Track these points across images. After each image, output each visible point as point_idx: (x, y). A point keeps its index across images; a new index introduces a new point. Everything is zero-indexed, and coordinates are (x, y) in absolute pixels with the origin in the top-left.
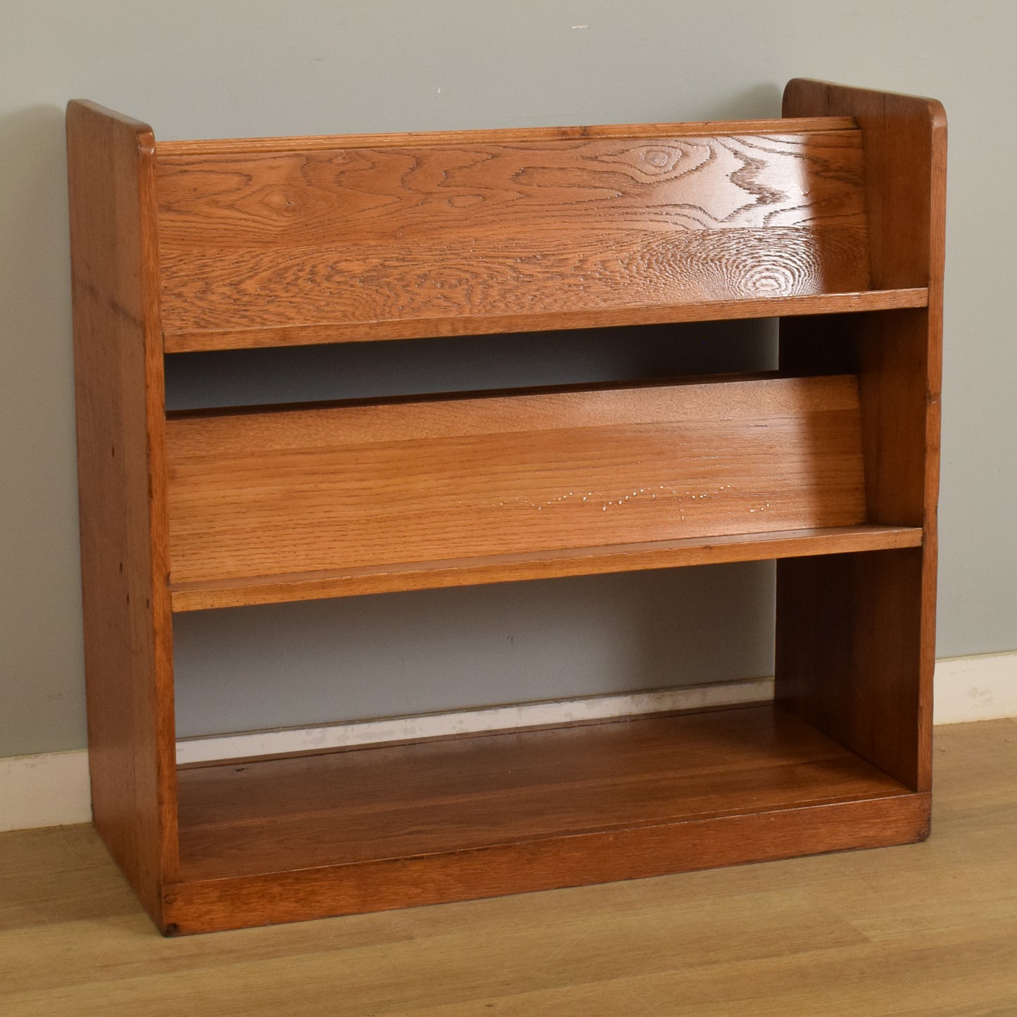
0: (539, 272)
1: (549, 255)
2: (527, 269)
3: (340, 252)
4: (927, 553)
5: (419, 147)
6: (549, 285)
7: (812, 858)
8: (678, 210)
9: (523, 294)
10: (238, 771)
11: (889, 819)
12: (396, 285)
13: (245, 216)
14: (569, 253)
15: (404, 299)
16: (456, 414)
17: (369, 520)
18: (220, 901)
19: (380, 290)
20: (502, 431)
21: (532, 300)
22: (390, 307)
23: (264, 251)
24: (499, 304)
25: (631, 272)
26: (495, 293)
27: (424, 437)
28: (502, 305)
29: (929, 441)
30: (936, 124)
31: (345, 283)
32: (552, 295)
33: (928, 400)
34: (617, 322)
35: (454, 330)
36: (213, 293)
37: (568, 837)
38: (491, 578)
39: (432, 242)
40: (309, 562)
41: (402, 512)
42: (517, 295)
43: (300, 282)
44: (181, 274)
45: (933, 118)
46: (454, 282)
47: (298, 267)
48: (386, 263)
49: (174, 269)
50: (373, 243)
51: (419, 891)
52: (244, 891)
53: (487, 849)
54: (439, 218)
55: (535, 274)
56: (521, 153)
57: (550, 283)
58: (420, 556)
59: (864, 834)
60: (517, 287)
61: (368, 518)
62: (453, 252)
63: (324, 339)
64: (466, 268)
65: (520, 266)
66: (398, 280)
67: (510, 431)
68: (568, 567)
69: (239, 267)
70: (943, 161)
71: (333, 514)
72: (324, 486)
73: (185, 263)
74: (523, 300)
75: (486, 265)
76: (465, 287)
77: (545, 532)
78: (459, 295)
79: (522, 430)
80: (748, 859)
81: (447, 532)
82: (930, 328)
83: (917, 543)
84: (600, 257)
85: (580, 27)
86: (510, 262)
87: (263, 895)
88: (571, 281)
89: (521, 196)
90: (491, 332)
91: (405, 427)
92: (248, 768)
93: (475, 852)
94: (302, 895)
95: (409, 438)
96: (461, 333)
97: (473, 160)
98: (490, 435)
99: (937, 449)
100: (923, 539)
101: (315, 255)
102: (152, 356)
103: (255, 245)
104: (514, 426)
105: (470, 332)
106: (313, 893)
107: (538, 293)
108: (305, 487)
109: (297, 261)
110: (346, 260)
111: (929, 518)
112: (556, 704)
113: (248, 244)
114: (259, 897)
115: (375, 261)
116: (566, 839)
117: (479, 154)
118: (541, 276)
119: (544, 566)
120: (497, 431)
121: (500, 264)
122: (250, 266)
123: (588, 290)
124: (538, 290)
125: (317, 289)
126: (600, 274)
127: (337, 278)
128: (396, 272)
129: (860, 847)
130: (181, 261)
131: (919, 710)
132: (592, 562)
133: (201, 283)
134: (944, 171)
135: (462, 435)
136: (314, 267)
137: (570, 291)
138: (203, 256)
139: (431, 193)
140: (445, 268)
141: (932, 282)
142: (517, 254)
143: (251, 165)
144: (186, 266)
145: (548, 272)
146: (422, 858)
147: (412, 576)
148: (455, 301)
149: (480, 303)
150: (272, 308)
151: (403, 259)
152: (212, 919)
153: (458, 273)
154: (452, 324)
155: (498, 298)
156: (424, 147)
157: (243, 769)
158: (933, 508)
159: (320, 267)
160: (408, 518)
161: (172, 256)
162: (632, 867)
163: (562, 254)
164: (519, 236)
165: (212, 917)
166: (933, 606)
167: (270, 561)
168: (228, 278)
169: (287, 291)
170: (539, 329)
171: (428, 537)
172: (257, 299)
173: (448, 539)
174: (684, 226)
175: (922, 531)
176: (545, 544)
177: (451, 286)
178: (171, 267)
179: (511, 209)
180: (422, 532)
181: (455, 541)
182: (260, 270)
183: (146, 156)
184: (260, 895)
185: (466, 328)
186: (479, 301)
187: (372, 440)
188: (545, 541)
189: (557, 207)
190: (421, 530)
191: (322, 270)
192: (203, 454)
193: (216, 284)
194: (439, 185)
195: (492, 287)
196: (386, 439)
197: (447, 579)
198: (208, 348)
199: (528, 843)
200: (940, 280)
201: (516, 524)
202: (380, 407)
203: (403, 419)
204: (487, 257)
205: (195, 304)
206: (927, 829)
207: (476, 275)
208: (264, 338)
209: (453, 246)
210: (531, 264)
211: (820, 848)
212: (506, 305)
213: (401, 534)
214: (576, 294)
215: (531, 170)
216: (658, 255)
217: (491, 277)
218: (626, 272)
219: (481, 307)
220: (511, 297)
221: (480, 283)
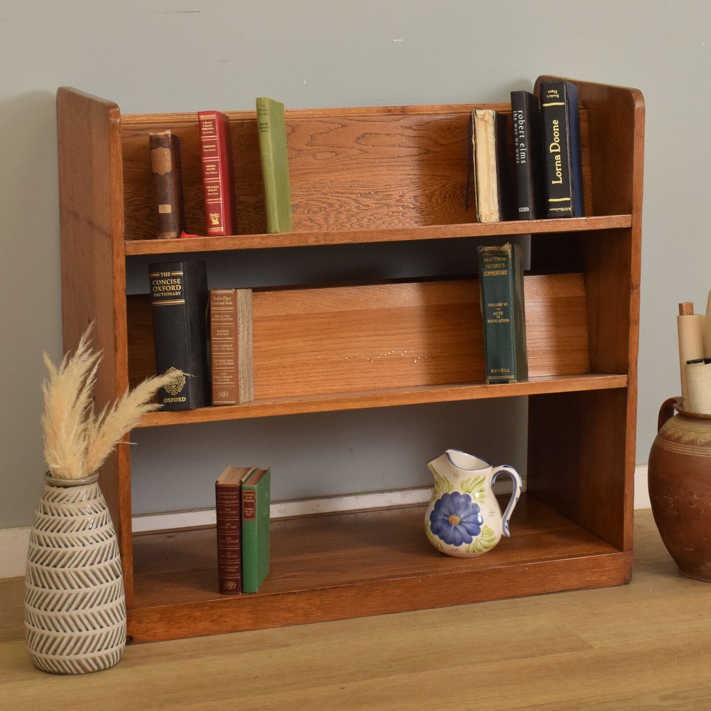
0: (373, 203)
1: (379, 192)
2: (365, 201)
3: (240, 189)
4: (631, 391)
5: (293, 120)
7: (553, 595)
9: (362, 218)
10: (169, 537)
11: (604, 569)
14: (393, 191)
16: (317, 298)
17: (258, 369)
18: (160, 621)
20: (348, 309)
21: (368, 222)
23: (190, 188)
24: (346, 224)
25: (433, 203)
26: (343, 217)
27: (295, 313)
28: (348, 225)
29: (632, 317)
30: (637, 105)
31: (244, 210)
32: (382, 219)
33: (631, 290)
34: (425, 236)
35: (317, 241)
37: (391, 579)
38: (341, 407)
39: (302, 182)
41: (281, 363)
42: (358, 219)
44: (136, 203)
45: (636, 101)
46: (316, 210)
49: (130, 200)
51: (292, 615)
52: (177, 615)
53: (338, 587)
54: (307, 167)
55: (370, 204)
56: (361, 123)
57: (380, 211)
58: (293, 393)
59: (588, 579)
60: (358, 213)
61: (259, 367)
62: (316, 189)
64: (324, 200)
65: (360, 199)
67: (353, 309)
68: (392, 400)
70: (642, 130)
73: (138, 196)
74: (362, 222)
75: (337, 198)
76: (324, 213)
77: (375, 377)
78: (320, 218)
79: (361, 309)
80: (510, 595)
81: (311, 377)
82: (633, 241)
83: (624, 385)
84: (413, 194)
85: (399, 40)
86: (353, 196)
87: (189, 618)
88: (394, 209)
89: (361, 152)
90: (342, 242)
91: (282, 306)
92: (176, 536)
93: (330, 589)
94: (215, 617)
95: (285, 314)
96: (322, 243)
97: (329, 128)
98: (340, 312)
99: (637, 322)
100: (628, 382)
102: (118, 257)
104: (356, 306)
105: (328, 243)
106: (221, 616)
107: (372, 217)
110: (244, 195)
111: (632, 368)
112: (382, 494)
114: (186, 619)
116: (390, 581)
117: (333, 125)
118: (374, 206)
119: (376, 399)
120: (344, 310)
121: (346, 197)
123: (405, 215)
124: (372, 215)
126: (413, 204)
127: (239, 207)
129: (585, 587)
130: (135, 194)
131: (625, 496)
132: (408, 396)
133: (148, 210)
134: (642, 137)
135: (321, 312)
137: (393, 216)
138: (150, 191)
139: (301, 150)
140: (310, 200)
141: (634, 211)
142: (358, 191)
144: (138, 198)
145: (379, 203)
146: (294, 593)
147: (289, 405)
148: (317, 222)
149: (334, 224)
152: (155, 633)
153: (319, 203)
154: (316, 237)
155: (345, 220)
156: (297, 120)
157: (172, 536)
158: (635, 362)
160: (285, 367)
162: (434, 600)
163: (388, 191)
164: (360, 179)
165: (156, 631)
166: (635, 427)
170: (373, 241)
171: (298, 380)
173: (312, 381)
175: (627, 377)
176: (376, 385)
177: (314, 212)
179: (354, 161)
180: (294, 377)
181: (316, 382)
182: (187, 201)
183: (114, 123)
184: (187, 617)
185: (325, 240)
186: (333, 222)
187: (261, 315)
188: (375, 383)
189: (385, 160)
190: (294, 375)
194: (306, 145)
195: (341, 213)
196: (271, 314)
197: (313, 407)
198: (155, 252)
199: (365, 584)
200: (640, 209)
201: (356, 372)
202: (267, 293)
203: (282, 301)
204: (338, 193)
205: (144, 223)
206: (629, 576)
207: (331, 205)
208: (191, 246)
209: (316, 185)
210: (367, 198)
211: (559, 588)
212: (351, 225)
213: (281, 378)
214: (397, 218)
215: (367, 135)
216: (452, 192)
217: (341, 206)
218: (429, 204)
219: (334, 226)
220: (354, 220)
221: (334, 211)
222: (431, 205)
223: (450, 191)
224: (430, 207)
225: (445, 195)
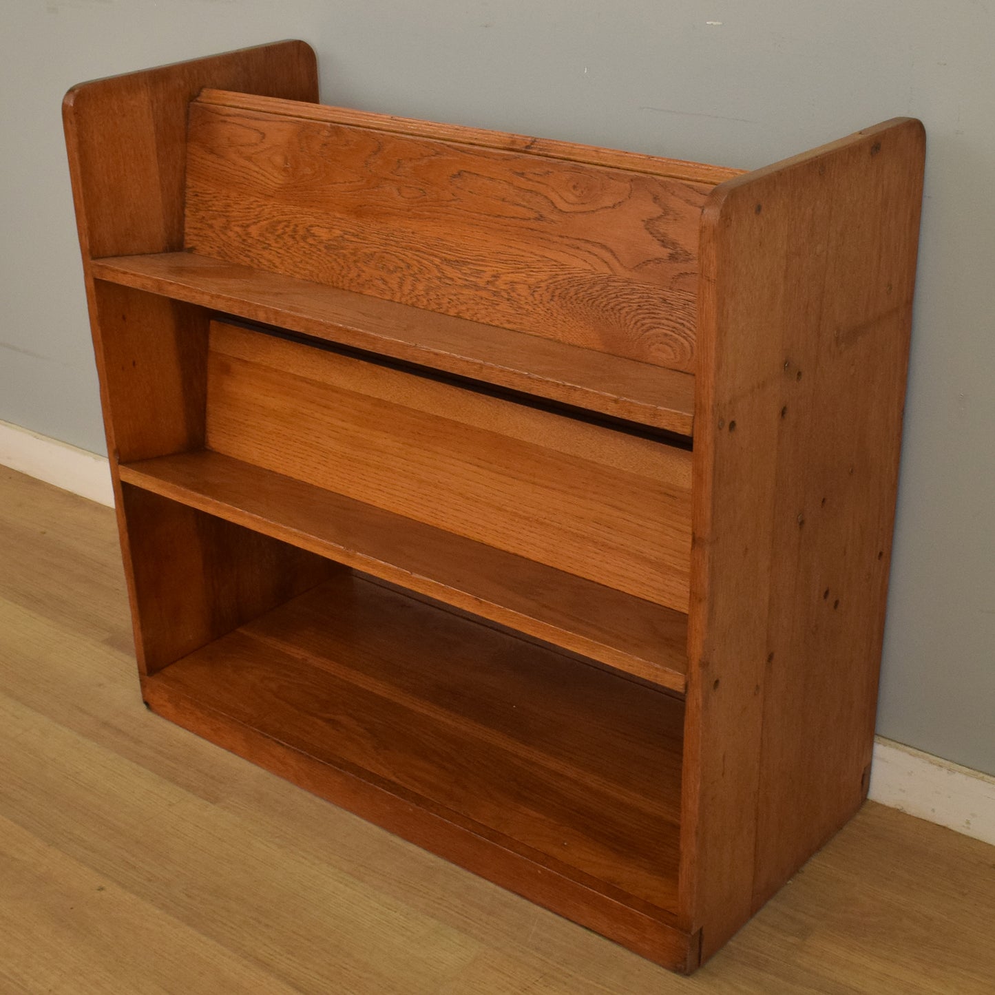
0: (459, 278)
1: (469, 263)
2: (449, 271)
3: (314, 217)
6: (464, 292)
8: (589, 247)
9: (442, 295)
11: (646, 935)
12: (349, 258)
13: (257, 169)
14: (487, 266)
15: (353, 274)
16: (414, 388)
17: (343, 456)
19: (338, 260)
20: (446, 416)
21: (449, 303)
22: (343, 277)
23: (266, 203)
24: (424, 300)
25: (535, 300)
26: (421, 287)
27: (389, 400)
31: (315, 246)
32: (466, 303)
36: (231, 231)
39: (381, 225)
40: (301, 473)
41: (366, 459)
42: (438, 295)
43: (285, 236)
44: (214, 208)
46: (391, 268)
47: (285, 223)
48: (346, 236)
49: (210, 203)
50: (338, 215)
51: (284, 768)
52: (181, 703)
54: (389, 204)
55: (455, 278)
56: (460, 155)
57: (466, 292)
59: (622, 934)
60: (439, 287)
61: (342, 454)
62: (395, 239)
63: (183, 298)
64: (402, 257)
65: (444, 267)
66: (352, 254)
67: (452, 418)
69: (249, 212)
71: (320, 441)
72: (317, 415)
73: (217, 200)
74: (442, 302)
75: (418, 258)
76: (400, 275)
78: (394, 281)
79: (461, 422)
82: (694, 463)
83: (680, 688)
84: (510, 277)
86: (437, 261)
87: (192, 713)
88: (484, 294)
89: (455, 198)
91: (376, 386)
94: (214, 727)
95: (378, 397)
97: (422, 154)
98: (437, 416)
100: (686, 686)
101: (298, 216)
103: (260, 196)
106: (220, 729)
107: (455, 298)
108: (305, 411)
109: (284, 218)
110: (318, 226)
113: (258, 195)
115: (338, 232)
117: (426, 149)
118: (459, 282)
120: (442, 415)
121: (428, 260)
122: (256, 213)
124: (455, 295)
125: (295, 246)
126: (508, 293)
127: (310, 240)
128: (352, 246)
130: (214, 197)
133: (224, 220)
135: (416, 409)
136: (296, 226)
137: (481, 304)
138: (228, 197)
139: (385, 179)
140: (387, 253)
141: (696, 411)
142: (444, 255)
143: (265, 124)
144: (217, 203)
145: (466, 280)
148: (390, 285)
149: (409, 294)
150: (266, 253)
151: (357, 236)
153: (396, 260)
155: (423, 293)
156: (386, 133)
159: (301, 226)
160: (369, 466)
161: (210, 192)
163: (480, 265)
164: (448, 237)
165: (166, 709)
167: (279, 462)
168: (241, 220)
169: (277, 242)
171: (382, 488)
172: (257, 243)
173: (395, 496)
174: (592, 266)
177: (389, 271)
178: (209, 201)
179: (443, 209)
180: (377, 482)
181: (400, 499)
182: (261, 219)
186: (409, 291)
188: (465, 529)
189: (482, 217)
190: (377, 479)
191: (301, 232)
192: (247, 359)
193: (233, 223)
194: (392, 173)
195: (419, 281)
196: (363, 392)
200: (706, 411)
201: (446, 504)
204: (420, 251)
205: (219, 236)
207: (409, 266)
209: (395, 233)
210: (453, 268)
212: (428, 301)
213: (363, 477)
214: (487, 309)
215: (466, 174)
216: (563, 289)
217: (420, 271)
218: (531, 298)
219: (408, 298)
220: (432, 295)
221: (411, 275)
222: (532, 302)
223: (562, 287)
224: (531, 304)
225: (553, 292)
